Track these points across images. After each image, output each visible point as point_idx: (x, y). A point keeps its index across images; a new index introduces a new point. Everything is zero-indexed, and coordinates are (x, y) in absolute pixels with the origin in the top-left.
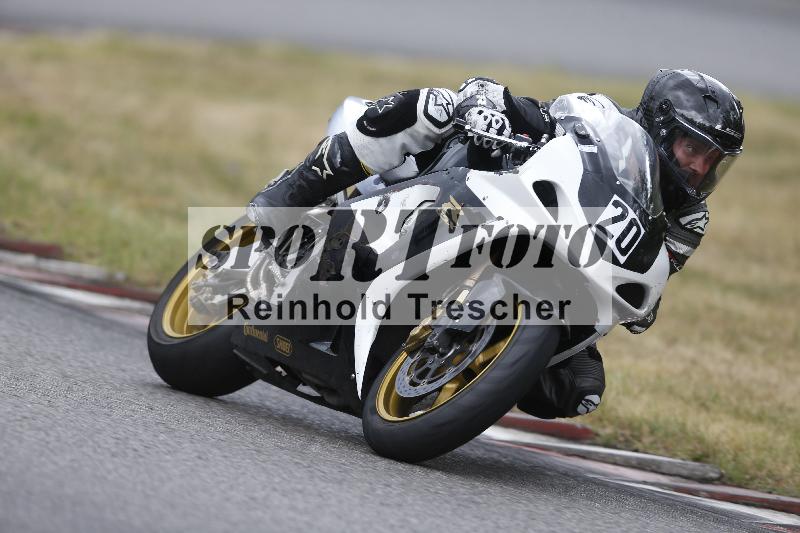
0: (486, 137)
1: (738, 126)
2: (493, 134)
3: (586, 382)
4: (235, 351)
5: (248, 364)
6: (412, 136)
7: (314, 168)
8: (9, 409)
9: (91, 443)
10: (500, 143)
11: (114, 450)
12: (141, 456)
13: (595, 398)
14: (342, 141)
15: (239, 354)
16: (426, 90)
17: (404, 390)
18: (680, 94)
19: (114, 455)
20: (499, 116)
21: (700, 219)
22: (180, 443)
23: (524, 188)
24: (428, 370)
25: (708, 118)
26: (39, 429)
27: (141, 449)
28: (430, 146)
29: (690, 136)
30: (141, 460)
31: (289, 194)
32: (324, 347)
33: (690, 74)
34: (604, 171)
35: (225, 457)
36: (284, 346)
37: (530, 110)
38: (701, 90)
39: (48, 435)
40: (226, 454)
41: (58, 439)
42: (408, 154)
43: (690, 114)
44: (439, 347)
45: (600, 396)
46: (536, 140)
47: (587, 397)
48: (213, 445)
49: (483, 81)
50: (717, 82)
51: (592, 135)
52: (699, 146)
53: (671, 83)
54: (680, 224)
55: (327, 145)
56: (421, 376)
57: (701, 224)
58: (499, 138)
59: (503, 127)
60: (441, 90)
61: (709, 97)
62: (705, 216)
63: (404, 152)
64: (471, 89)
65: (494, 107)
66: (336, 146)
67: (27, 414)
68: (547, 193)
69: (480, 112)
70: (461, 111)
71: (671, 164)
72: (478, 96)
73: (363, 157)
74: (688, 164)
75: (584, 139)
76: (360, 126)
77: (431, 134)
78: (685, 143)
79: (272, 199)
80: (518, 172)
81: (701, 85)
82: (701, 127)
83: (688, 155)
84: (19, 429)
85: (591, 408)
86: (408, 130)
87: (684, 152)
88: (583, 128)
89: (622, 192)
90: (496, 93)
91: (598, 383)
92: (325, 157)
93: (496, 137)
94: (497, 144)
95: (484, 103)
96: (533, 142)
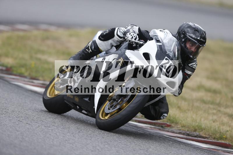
0: (131, 41)
1: (205, 38)
2: (133, 40)
3: (163, 110)
4: (65, 101)
5: (68, 105)
6: (113, 41)
7: (87, 50)
8: (62, 138)
9: (85, 148)
10: (135, 42)
11: (92, 149)
12: (100, 151)
13: (166, 115)
14: (94, 42)
15: (66, 102)
16: (117, 28)
17: (107, 111)
18: (189, 29)
19: (92, 151)
20: (135, 35)
21: (194, 65)
22: (111, 148)
23: (140, 55)
24: (113, 105)
25: (196, 36)
26: (71, 143)
27: (100, 150)
28: (119, 43)
29: (191, 41)
30: (100, 153)
31: (80, 57)
32: (87, 99)
33: (191, 24)
34: (163, 50)
35: (125, 152)
36: (77, 99)
37: (146, 34)
38: (194, 28)
39: (73, 145)
40: (125, 151)
41: (76, 146)
42: (113, 46)
43: (191, 35)
44: (116, 99)
45: (167, 114)
46: (146, 42)
47: (163, 114)
48: (121, 148)
49: (133, 25)
50: (199, 26)
51: (160, 40)
52: (193, 44)
53: (186, 26)
54: (189, 66)
55: (90, 43)
56: (111, 107)
57: (195, 66)
58: (135, 41)
59: (136, 38)
60: (121, 28)
61: (196, 30)
62: (196, 63)
63: (111, 45)
64: (129, 28)
65: (135, 32)
66: (93, 44)
67: (67, 139)
68: (147, 56)
69: (130, 34)
70: (125, 34)
71: (186, 49)
72: (130, 29)
73: (100, 47)
74: (190, 49)
75: (158, 41)
76: (99, 38)
77: (118, 40)
78: (189, 43)
79: (75, 58)
80: (139, 50)
81: (194, 27)
82: (194, 39)
83: (190, 46)
84: (65, 143)
85: (165, 117)
86: (112, 39)
87: (189, 45)
88: (158, 38)
89: (169, 56)
90: (136, 29)
91: (166, 110)
92: (90, 47)
93: (134, 41)
94: (135, 43)
95: (132, 31)
96: (145, 42)
